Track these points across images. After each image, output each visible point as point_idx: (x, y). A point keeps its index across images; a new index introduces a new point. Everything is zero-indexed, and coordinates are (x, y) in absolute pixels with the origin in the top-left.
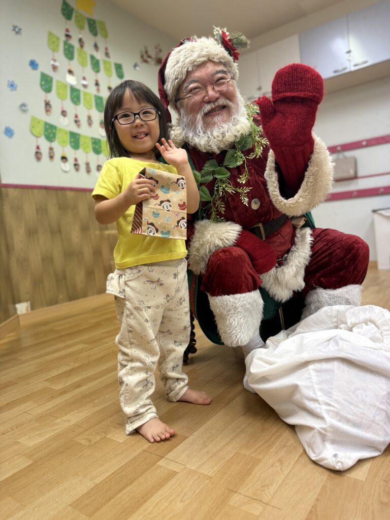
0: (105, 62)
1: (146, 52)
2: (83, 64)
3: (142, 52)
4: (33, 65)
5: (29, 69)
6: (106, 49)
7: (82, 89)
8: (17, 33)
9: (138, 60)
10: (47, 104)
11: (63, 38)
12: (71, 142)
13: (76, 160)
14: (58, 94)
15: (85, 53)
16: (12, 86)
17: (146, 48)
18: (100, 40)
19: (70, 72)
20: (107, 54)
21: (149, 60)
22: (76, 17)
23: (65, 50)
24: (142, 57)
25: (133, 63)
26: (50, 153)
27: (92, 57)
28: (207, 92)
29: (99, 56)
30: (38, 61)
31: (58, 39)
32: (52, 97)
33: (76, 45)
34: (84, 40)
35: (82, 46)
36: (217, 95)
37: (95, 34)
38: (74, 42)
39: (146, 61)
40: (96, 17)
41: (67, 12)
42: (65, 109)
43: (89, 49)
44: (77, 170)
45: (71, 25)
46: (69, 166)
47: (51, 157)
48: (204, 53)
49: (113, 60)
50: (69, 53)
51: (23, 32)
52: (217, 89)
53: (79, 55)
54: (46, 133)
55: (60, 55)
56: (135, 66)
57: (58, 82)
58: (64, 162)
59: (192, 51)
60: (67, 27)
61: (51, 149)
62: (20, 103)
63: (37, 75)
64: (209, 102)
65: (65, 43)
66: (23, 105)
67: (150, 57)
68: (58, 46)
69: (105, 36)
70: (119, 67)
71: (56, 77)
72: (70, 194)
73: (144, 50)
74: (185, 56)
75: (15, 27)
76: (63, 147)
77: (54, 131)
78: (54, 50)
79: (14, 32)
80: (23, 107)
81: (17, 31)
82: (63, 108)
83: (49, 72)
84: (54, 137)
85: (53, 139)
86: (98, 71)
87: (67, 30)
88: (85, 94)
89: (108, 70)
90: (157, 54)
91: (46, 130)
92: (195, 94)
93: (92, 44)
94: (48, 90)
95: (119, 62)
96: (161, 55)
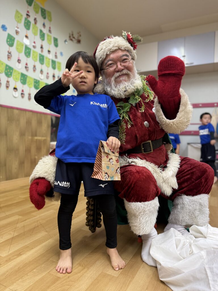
0: (48, 35)
1: (72, 35)
2: (35, 34)
4: (4, 28)
6: (50, 28)
9: (68, 39)
10: (9, 53)
12: (21, 80)
13: (23, 91)
14: (17, 49)
15: (37, 28)
18: (47, 22)
21: (73, 39)
22: (34, 5)
23: (25, 23)
24: (70, 37)
25: (64, 40)
26: (7, 84)
27: (41, 31)
28: (117, 66)
29: (45, 31)
30: (7, 26)
31: (22, 15)
34: (37, 19)
35: (36, 23)
36: (123, 68)
37: (45, 18)
38: (31, 19)
39: (71, 40)
40: (46, 8)
42: (20, 59)
43: (39, 26)
44: (23, 97)
45: (31, 9)
46: (18, 94)
47: (7, 87)
49: (53, 35)
50: (27, 25)
53: (33, 28)
54: (6, 71)
55: (22, 25)
57: (18, 41)
58: (15, 91)
61: (8, 82)
63: (5, 34)
64: (118, 72)
68: (21, 20)
69: (50, 20)
70: (56, 40)
71: (17, 38)
72: (16, 112)
73: (71, 33)
76: (16, 82)
77: (11, 71)
78: (19, 22)
82: (19, 58)
83: (13, 34)
84: (11, 75)
85: (10, 76)
86: (43, 40)
88: (34, 52)
89: (49, 40)
90: (78, 37)
91: (6, 69)
92: (111, 67)
93: (42, 23)
94: (11, 45)
95: (56, 37)
96: (80, 38)
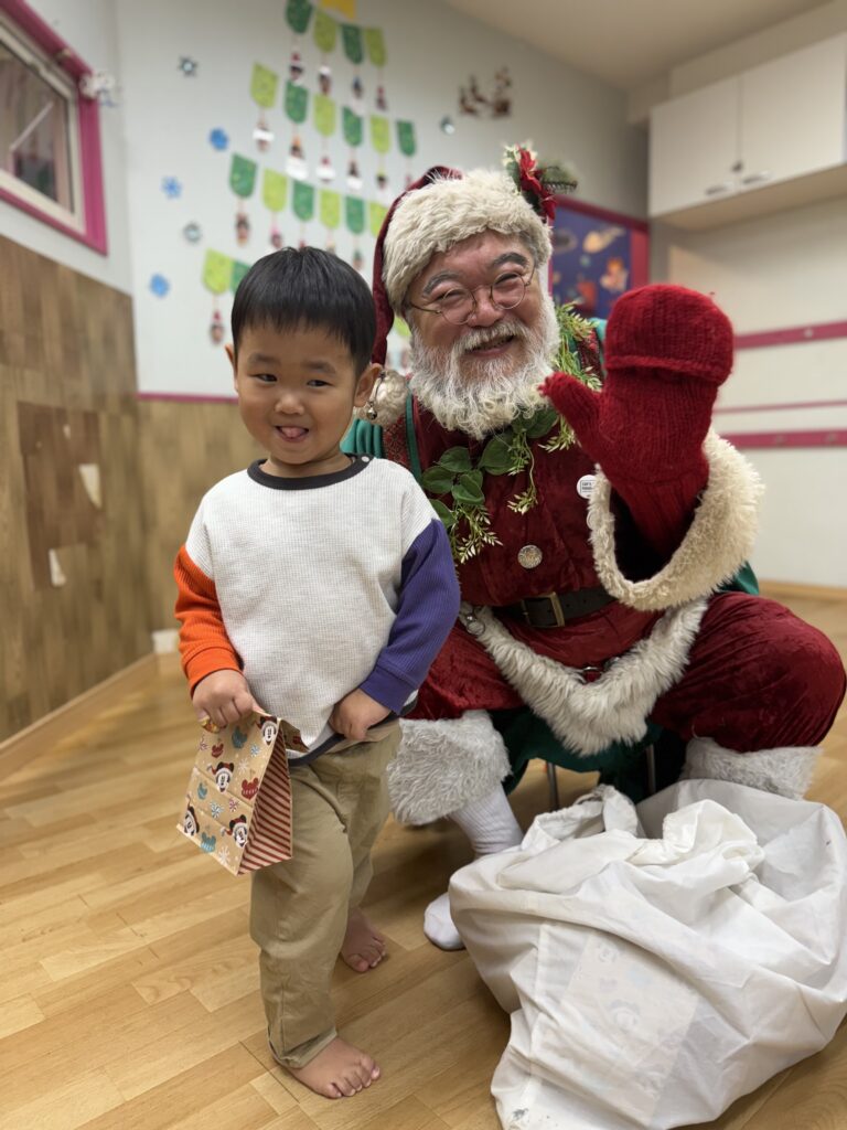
0: (375, 121)
1: (474, 90)
2: (325, 130)
3: (462, 90)
4: (218, 139)
5: (208, 148)
6: (381, 91)
7: (318, 185)
8: (189, 73)
9: (452, 109)
10: (242, 224)
11: (285, 75)
14: (267, 199)
15: (332, 105)
16: (172, 188)
17: (473, 80)
18: (368, 73)
19: (296, 150)
20: (381, 103)
21: (478, 106)
22: (318, 24)
23: (288, 100)
24: (463, 101)
25: (439, 118)
27: (347, 113)
28: (476, 303)
29: (363, 107)
30: (228, 131)
31: (274, 78)
32: (254, 207)
33: (314, 88)
34: (332, 77)
35: (326, 90)
36: (498, 314)
37: (358, 60)
38: (308, 81)
39: (470, 111)
40: (361, 20)
41: (299, 15)
43: (341, 95)
45: (306, 44)
48: (477, 214)
49: (396, 113)
50: (296, 106)
51: (199, 70)
52: (499, 297)
53: (319, 110)
55: (277, 113)
56: (445, 122)
57: (267, 172)
59: (449, 206)
60: (296, 49)
62: (184, 222)
63: (224, 160)
64: (478, 328)
65: (290, 86)
66: (193, 227)
67: (480, 100)
68: (272, 93)
69: (380, 61)
70: (405, 130)
71: (263, 162)
73: (467, 85)
74: (432, 214)
75: (185, 61)
78: (264, 104)
79: (181, 73)
80: (192, 232)
81: (188, 67)
82: (274, 228)
83: (250, 153)
86: (357, 142)
87: (296, 57)
88: (326, 195)
89: (380, 138)
90: (500, 90)
91: (235, 277)
92: (450, 306)
93: (350, 81)
94: (245, 191)
95: (405, 117)
96: (509, 94)
